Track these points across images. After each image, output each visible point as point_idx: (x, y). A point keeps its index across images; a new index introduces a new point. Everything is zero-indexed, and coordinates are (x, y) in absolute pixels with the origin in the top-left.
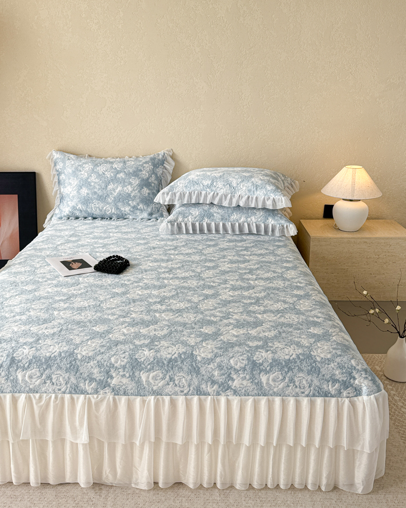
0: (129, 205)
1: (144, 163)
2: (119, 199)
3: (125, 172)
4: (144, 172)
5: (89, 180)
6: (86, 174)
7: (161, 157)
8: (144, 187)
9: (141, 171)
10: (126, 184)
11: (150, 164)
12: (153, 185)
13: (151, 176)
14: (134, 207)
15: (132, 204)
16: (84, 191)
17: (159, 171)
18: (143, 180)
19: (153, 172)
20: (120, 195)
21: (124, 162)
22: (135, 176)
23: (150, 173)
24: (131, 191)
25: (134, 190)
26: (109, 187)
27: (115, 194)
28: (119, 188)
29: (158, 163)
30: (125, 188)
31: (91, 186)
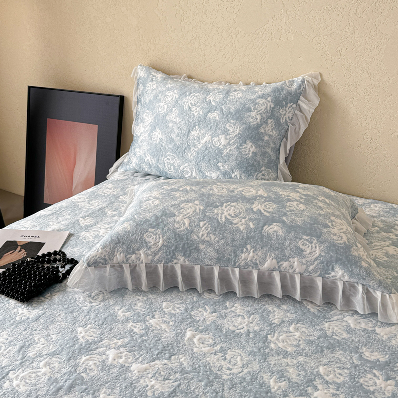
0: (218, 169)
1: (259, 97)
2: (204, 157)
3: (222, 110)
4: (253, 114)
5: (167, 118)
6: (166, 107)
7: (295, 86)
8: (248, 142)
9: (249, 110)
10: (219, 132)
11: (269, 99)
12: (266, 138)
13: (266, 123)
14: (225, 174)
15: (222, 168)
16: (158, 135)
17: (286, 113)
18: (249, 128)
19: (272, 115)
20: (207, 149)
21: (228, 92)
22: (237, 119)
23: (264, 116)
24: (225, 146)
25: (229, 144)
26: (193, 133)
27: (199, 147)
28: (207, 138)
29: (285, 99)
30: (216, 139)
31: (167, 127)
